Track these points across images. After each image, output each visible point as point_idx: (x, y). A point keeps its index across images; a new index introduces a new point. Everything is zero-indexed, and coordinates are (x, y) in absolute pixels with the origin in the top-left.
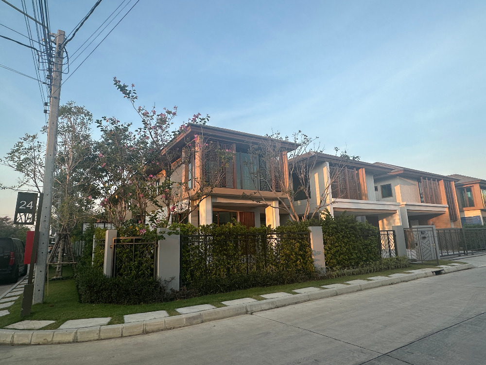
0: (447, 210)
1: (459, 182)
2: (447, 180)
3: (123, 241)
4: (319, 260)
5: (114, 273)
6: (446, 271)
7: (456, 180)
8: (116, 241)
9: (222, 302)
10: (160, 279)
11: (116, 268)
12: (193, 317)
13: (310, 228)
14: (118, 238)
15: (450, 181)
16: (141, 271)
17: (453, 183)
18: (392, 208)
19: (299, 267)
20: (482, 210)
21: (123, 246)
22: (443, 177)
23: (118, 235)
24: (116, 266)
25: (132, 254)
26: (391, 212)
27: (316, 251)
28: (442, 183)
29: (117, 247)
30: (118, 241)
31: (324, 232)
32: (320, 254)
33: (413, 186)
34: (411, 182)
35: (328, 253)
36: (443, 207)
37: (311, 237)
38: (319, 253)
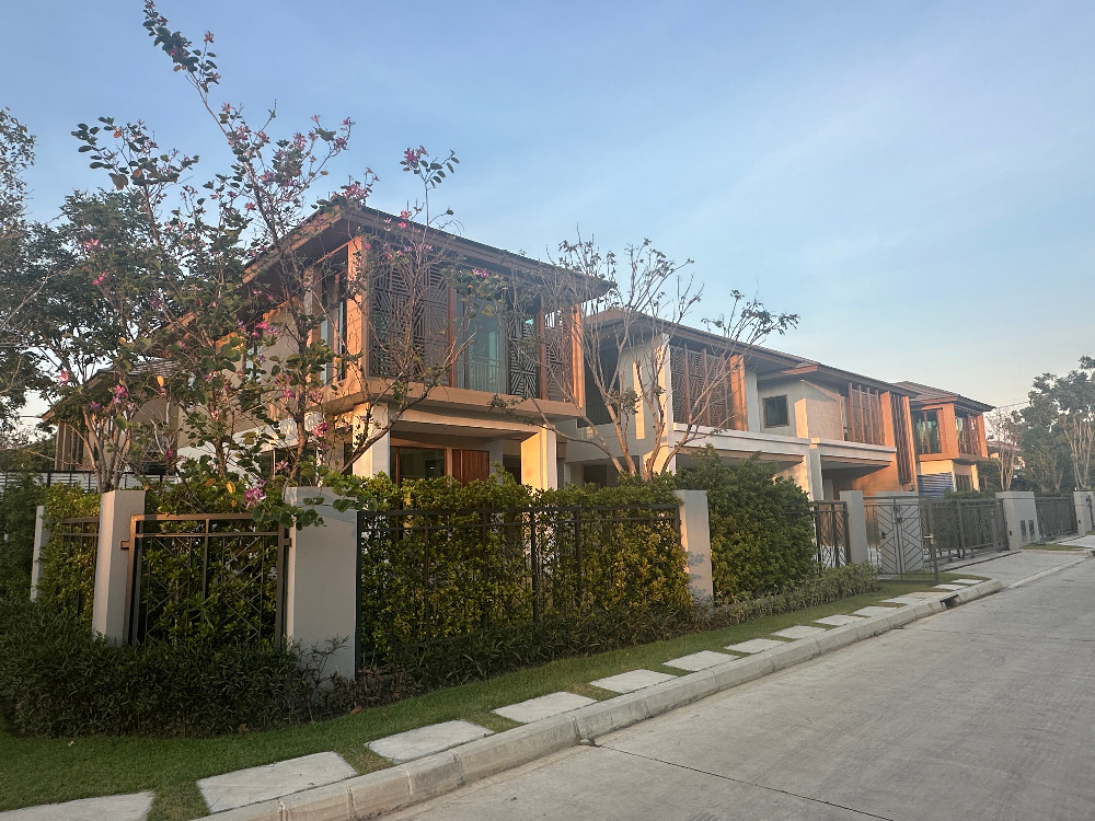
0: (893, 458)
1: (918, 399)
2: (897, 392)
3: (168, 527)
4: (700, 579)
5: (136, 629)
6: (963, 599)
7: (912, 394)
8: (141, 528)
9: (499, 711)
10: (298, 646)
11: (142, 615)
12: (435, 770)
13: (681, 494)
14: (151, 517)
15: (901, 396)
16: (230, 621)
17: (906, 400)
18: (795, 450)
19: (658, 597)
20: (956, 461)
21: (166, 541)
22: (889, 385)
23: (150, 507)
24: (143, 606)
25: (200, 570)
26: (791, 459)
27: (695, 554)
28: (887, 397)
29: (148, 546)
30: (148, 526)
31: (712, 506)
32: (702, 561)
33: (831, 403)
34: (828, 393)
35: (720, 560)
36: (884, 452)
37: (683, 518)
38: (700, 559)
